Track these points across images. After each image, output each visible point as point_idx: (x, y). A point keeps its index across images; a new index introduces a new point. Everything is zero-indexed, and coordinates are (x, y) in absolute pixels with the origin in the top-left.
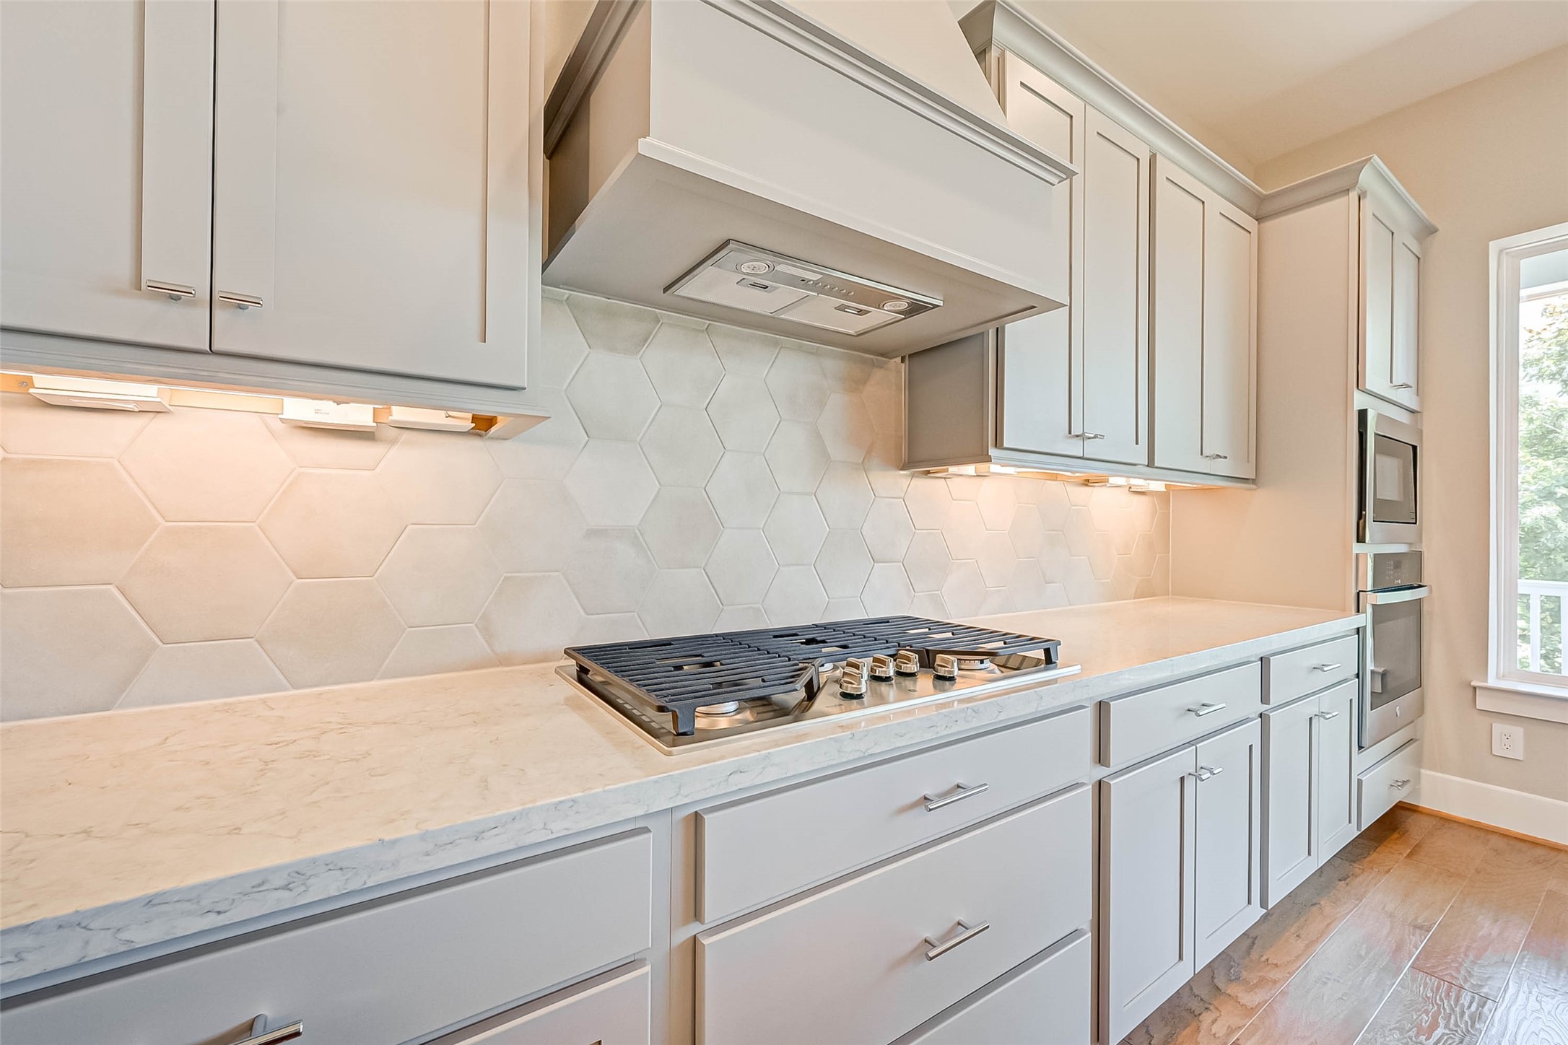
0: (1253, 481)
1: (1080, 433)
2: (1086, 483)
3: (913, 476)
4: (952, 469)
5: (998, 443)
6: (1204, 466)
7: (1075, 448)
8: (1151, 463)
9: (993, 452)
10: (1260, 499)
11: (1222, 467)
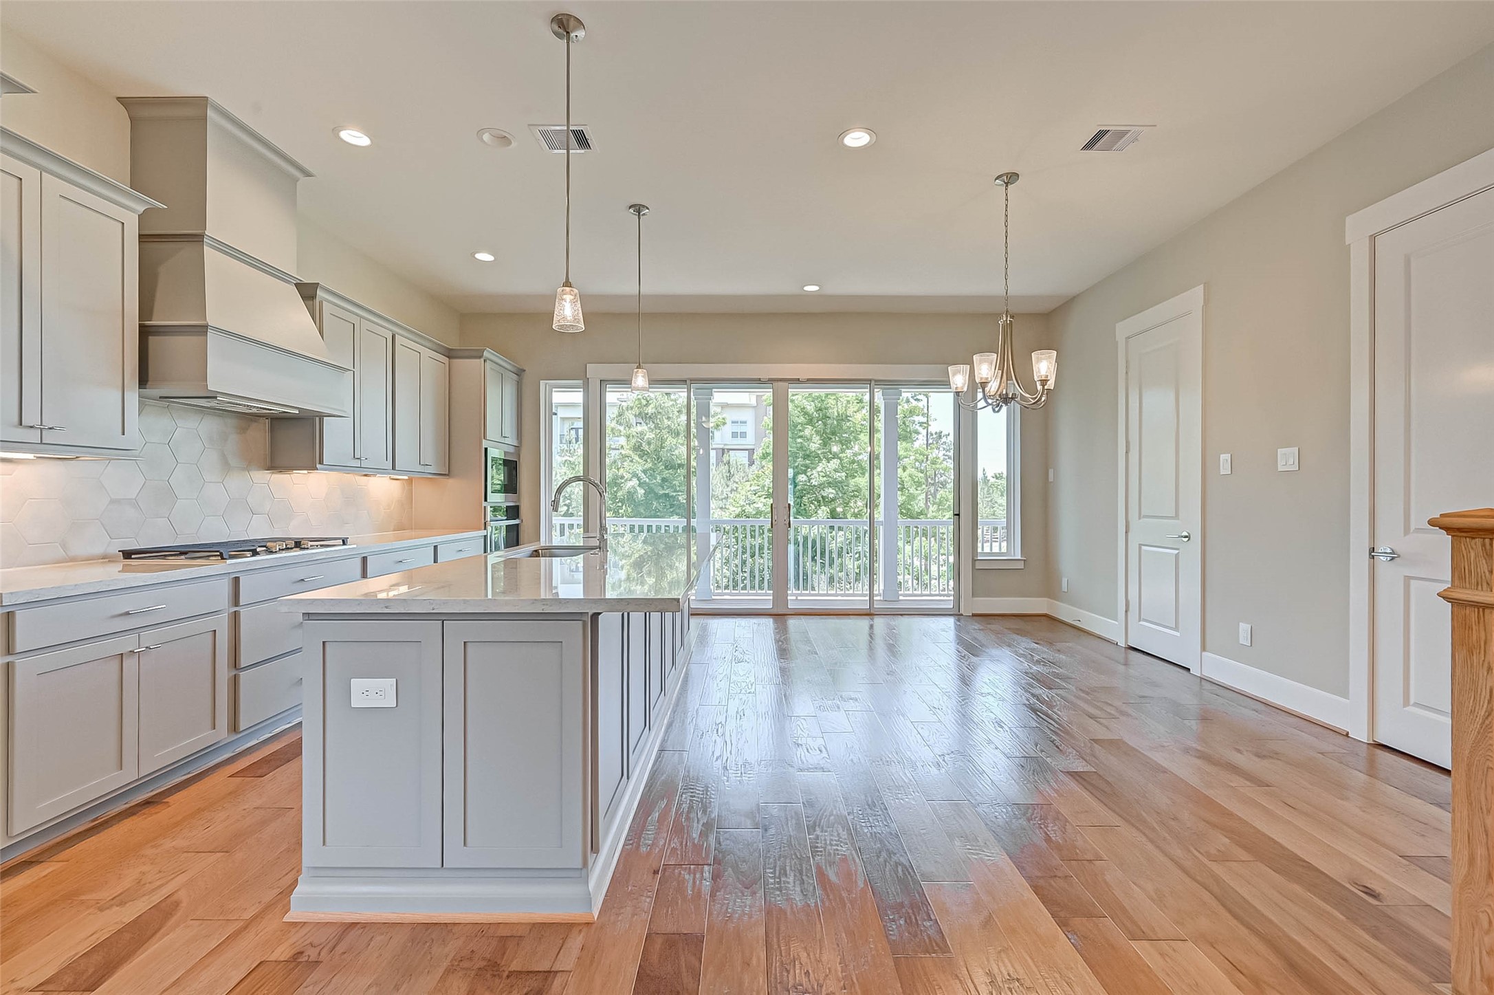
0: (448, 475)
1: (359, 457)
2: (366, 475)
3: (273, 473)
4: (294, 471)
5: (321, 462)
6: (420, 469)
7: (357, 463)
8: (394, 468)
9: (318, 466)
10: (450, 482)
11: (431, 470)
